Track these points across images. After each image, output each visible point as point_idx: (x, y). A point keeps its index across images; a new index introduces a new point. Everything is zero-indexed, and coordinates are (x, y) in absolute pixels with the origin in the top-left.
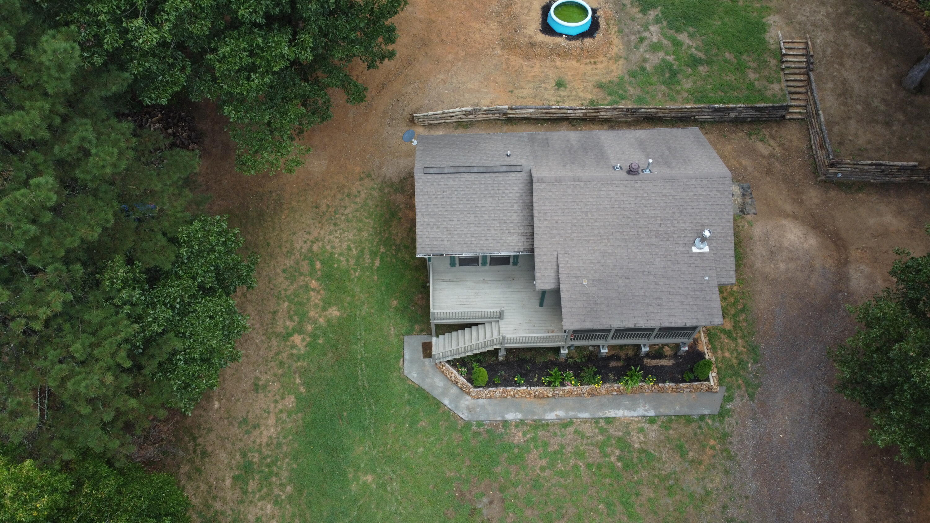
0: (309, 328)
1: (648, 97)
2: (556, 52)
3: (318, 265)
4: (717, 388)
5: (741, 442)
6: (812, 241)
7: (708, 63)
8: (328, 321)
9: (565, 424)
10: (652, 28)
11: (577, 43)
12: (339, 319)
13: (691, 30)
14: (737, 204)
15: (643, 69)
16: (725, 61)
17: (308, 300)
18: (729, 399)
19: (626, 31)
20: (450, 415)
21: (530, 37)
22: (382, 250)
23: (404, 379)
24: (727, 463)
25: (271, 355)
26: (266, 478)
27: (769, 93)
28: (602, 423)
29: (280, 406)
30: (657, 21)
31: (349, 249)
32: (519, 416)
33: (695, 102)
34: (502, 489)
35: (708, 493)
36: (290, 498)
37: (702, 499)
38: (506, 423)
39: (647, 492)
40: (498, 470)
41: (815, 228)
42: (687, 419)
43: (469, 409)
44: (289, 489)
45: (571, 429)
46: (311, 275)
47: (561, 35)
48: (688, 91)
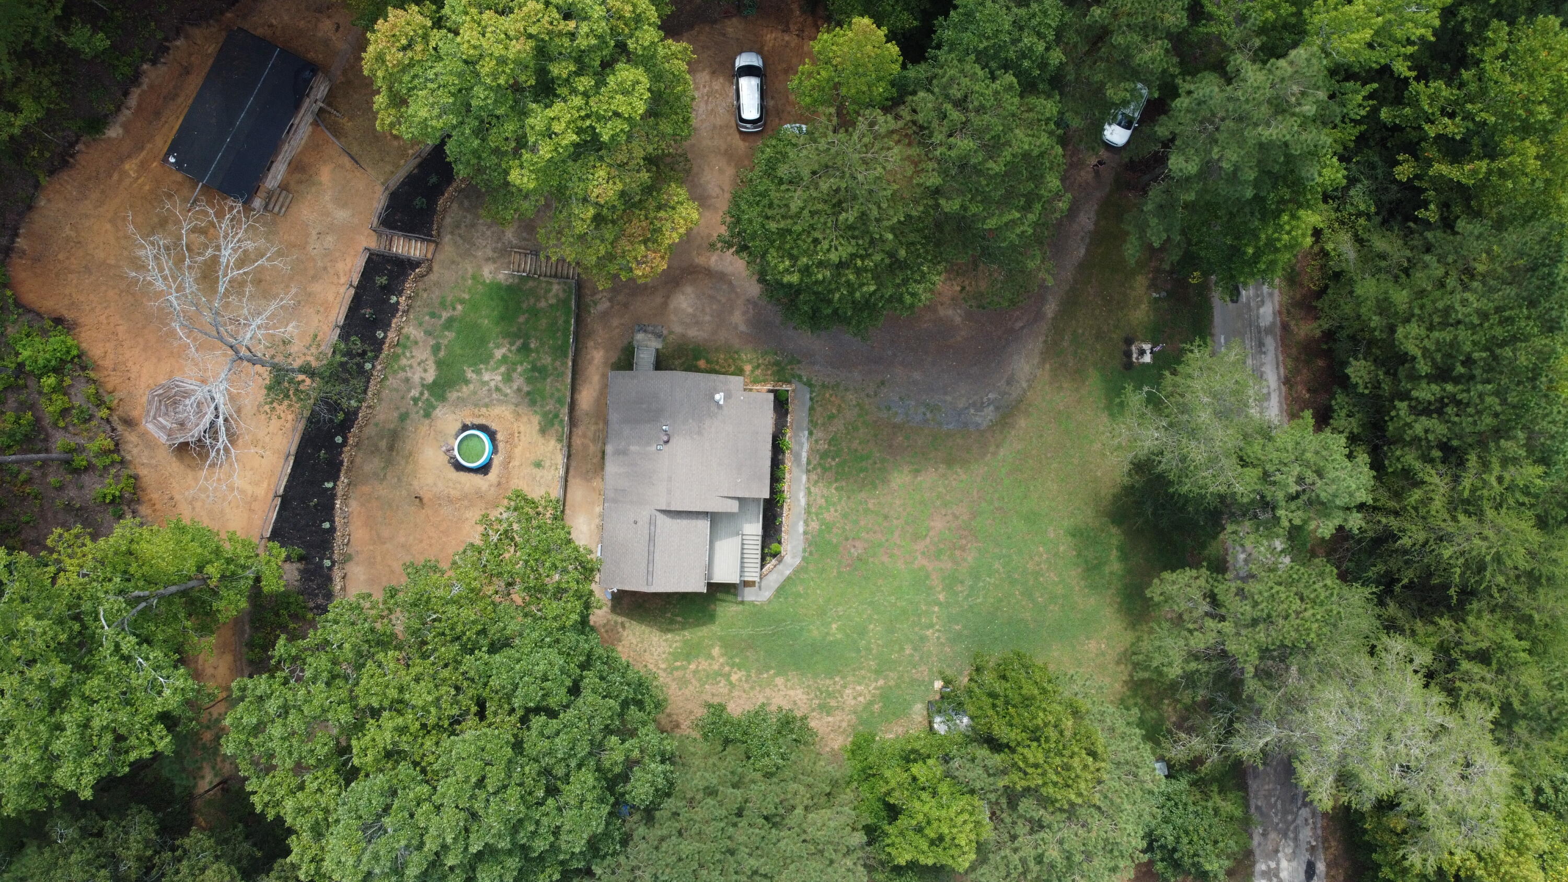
0: (727, 669)
1: (557, 394)
2: (506, 463)
3: (678, 664)
4: (794, 386)
5: (829, 375)
6: (689, 289)
7: (527, 337)
8: (723, 655)
9: (809, 493)
10: (486, 377)
11: (501, 446)
12: (721, 647)
13: (491, 345)
14: (653, 339)
15: (528, 393)
16: (527, 321)
17: (704, 670)
18: (800, 377)
19: (487, 400)
20: (798, 571)
21: (491, 486)
22: (669, 615)
23: (770, 601)
24: (841, 388)
25: (744, 695)
26: (829, 695)
27: (562, 295)
28: (810, 467)
29: (782, 687)
30: (478, 372)
31: (666, 640)
32: (801, 523)
33: (566, 357)
34: (847, 539)
35: (858, 405)
36: (842, 678)
37: (861, 409)
38: (805, 533)
39: (855, 444)
40: (835, 541)
41: (677, 284)
42: (812, 409)
43: (794, 557)
44: (837, 679)
45: (812, 489)
46: (684, 668)
47: (491, 459)
48: (554, 360)
